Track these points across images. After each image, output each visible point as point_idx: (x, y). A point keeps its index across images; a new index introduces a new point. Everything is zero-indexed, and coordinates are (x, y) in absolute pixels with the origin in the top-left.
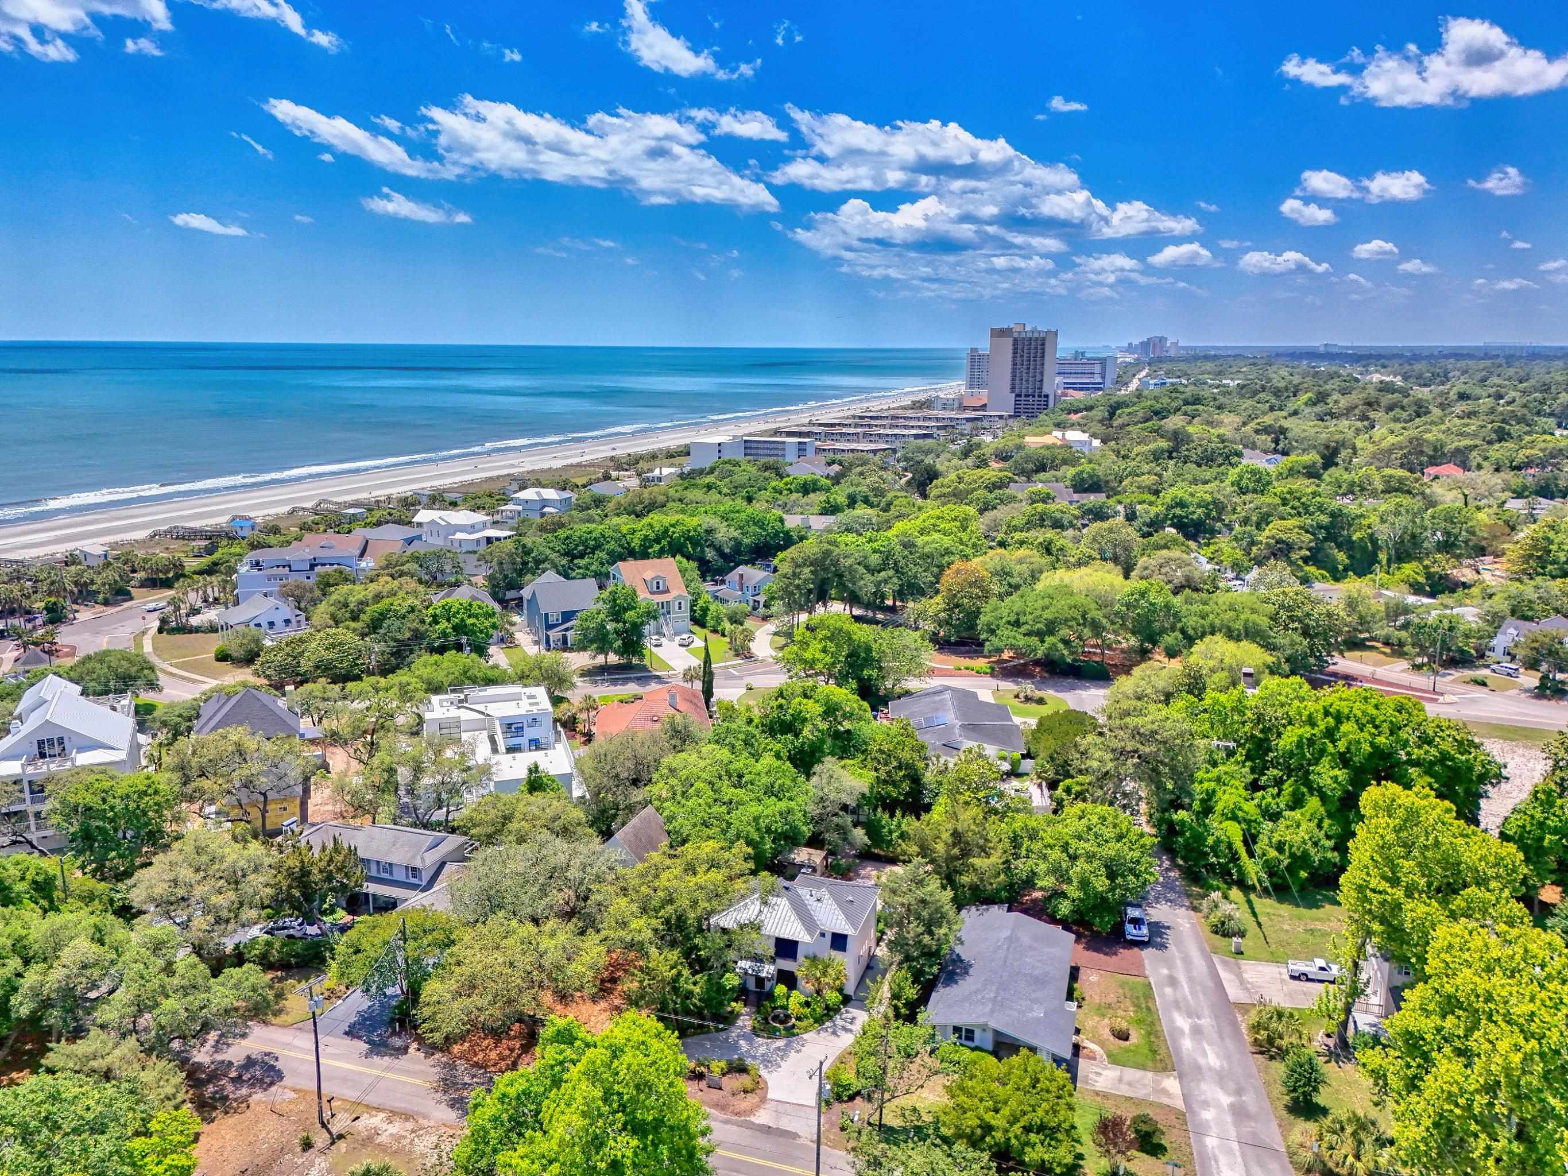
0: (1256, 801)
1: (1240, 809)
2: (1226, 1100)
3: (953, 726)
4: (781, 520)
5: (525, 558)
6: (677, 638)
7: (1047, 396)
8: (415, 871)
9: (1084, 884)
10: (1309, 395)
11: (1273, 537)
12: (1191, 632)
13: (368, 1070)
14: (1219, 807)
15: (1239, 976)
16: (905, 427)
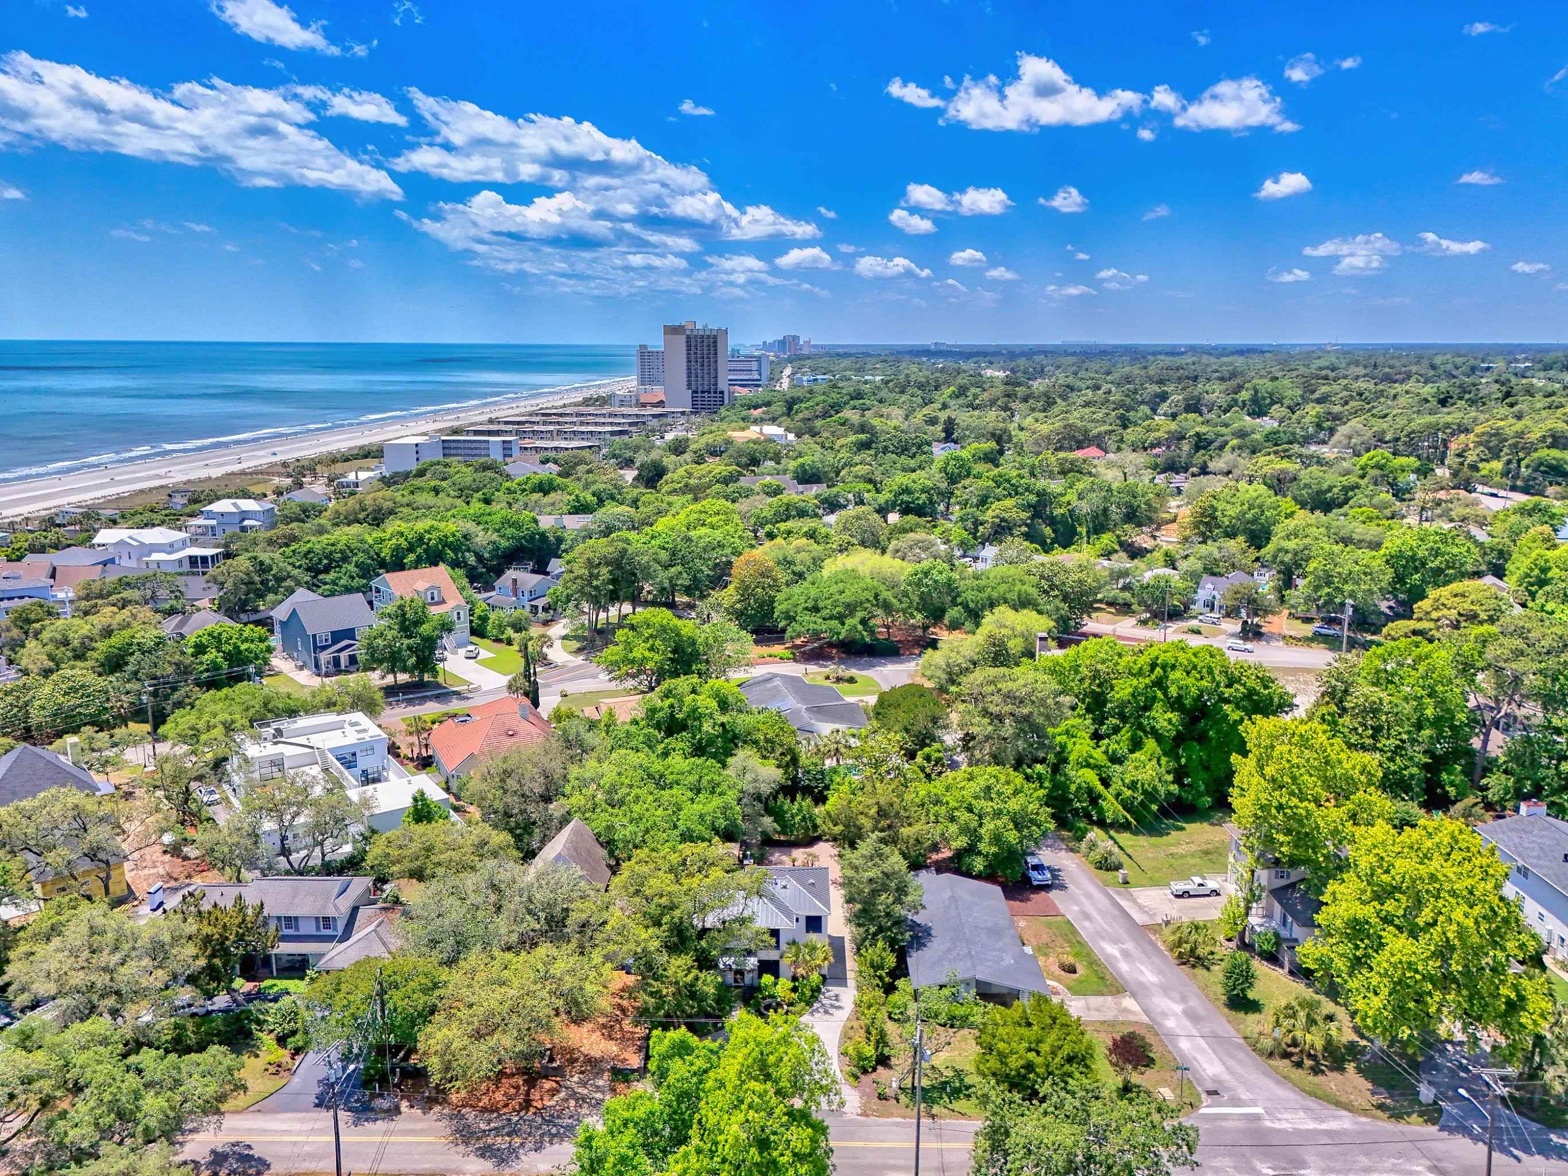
0: (1103, 748)
1: (1091, 757)
2: (1178, 1008)
3: (799, 711)
4: (536, 521)
5: (264, 577)
6: (462, 652)
7: (722, 392)
8: (328, 921)
9: (997, 839)
10: (952, 388)
11: (997, 517)
12: (972, 605)
13: (365, 1139)
14: (1072, 758)
15: (1134, 901)
16: (596, 424)
